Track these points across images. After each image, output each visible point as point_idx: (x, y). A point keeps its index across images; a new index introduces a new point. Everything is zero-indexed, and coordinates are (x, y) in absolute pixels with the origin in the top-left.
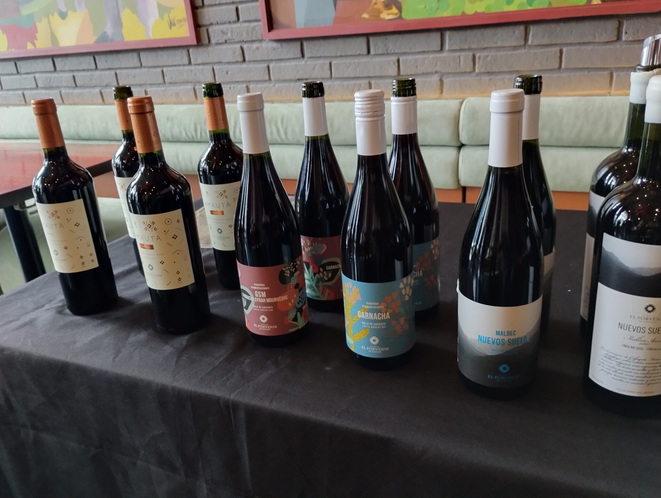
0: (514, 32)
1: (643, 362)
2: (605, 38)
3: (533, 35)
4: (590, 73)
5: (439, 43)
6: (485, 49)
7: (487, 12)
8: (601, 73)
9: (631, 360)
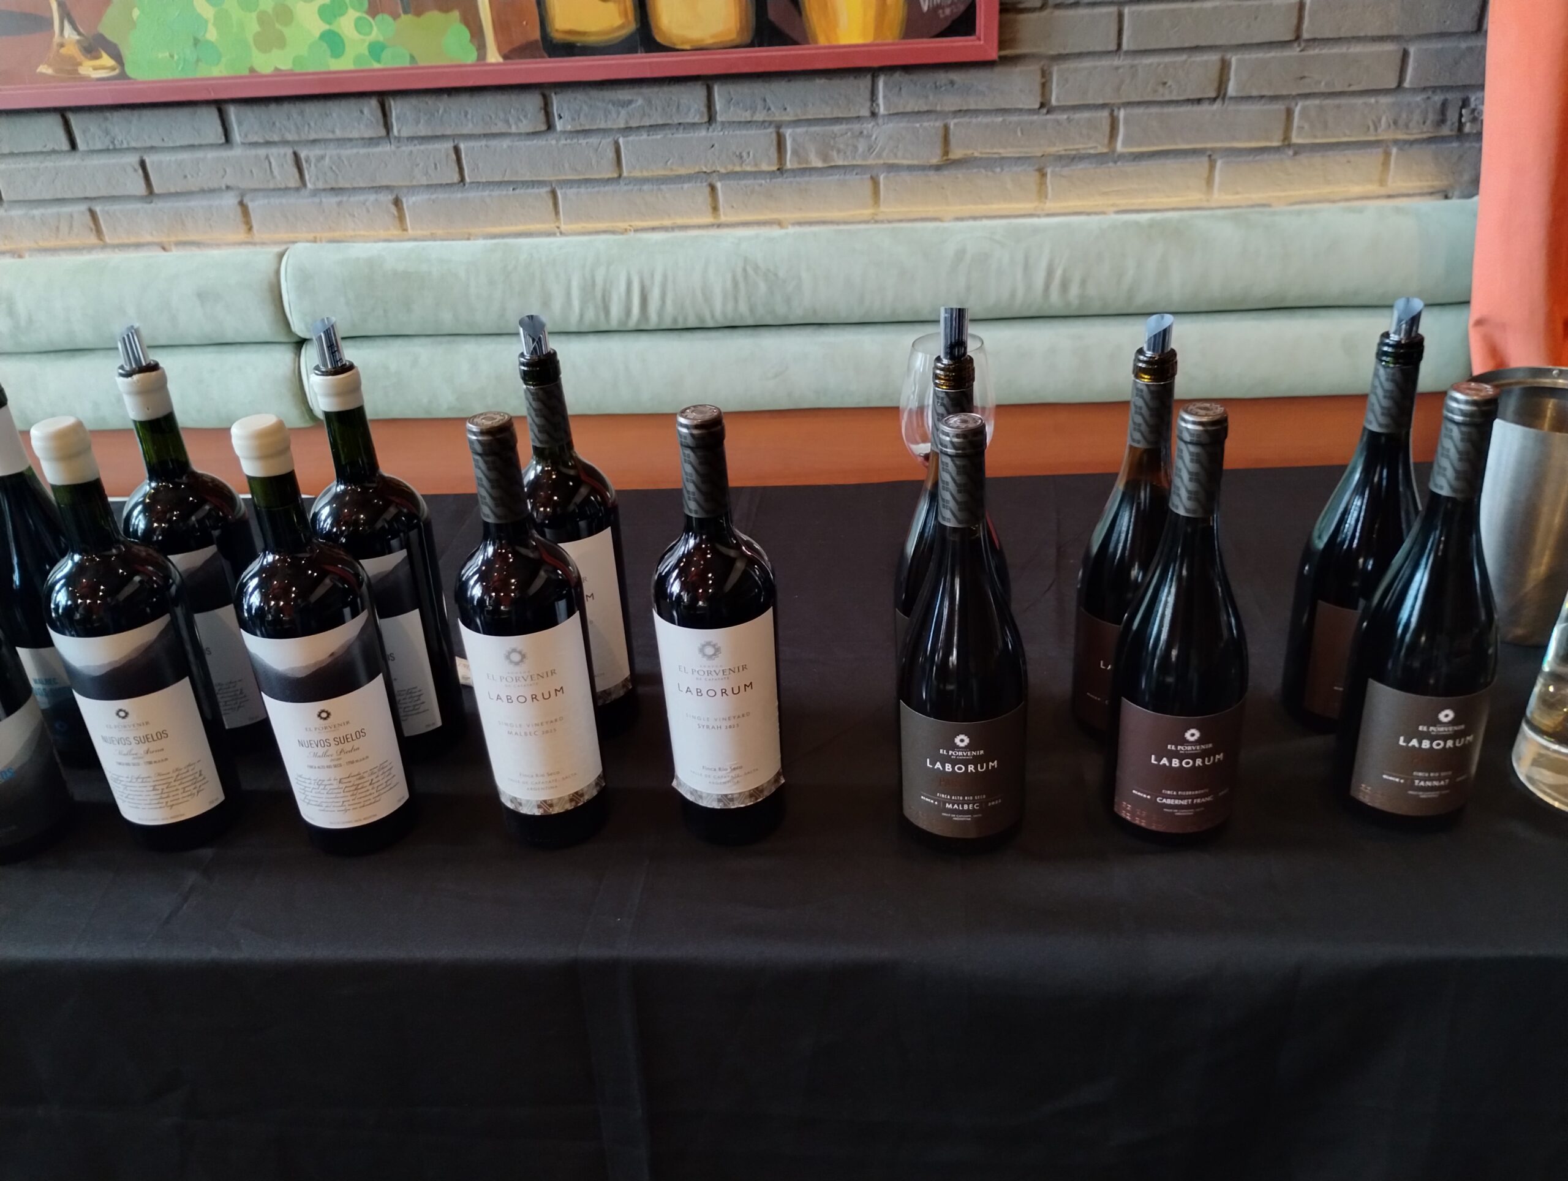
0: (362, 112)
1: (148, 780)
2: (525, 126)
3: (398, 118)
4: (517, 191)
5: (220, 129)
6: (314, 141)
7: (298, 70)
8: (535, 191)
9: (134, 780)
